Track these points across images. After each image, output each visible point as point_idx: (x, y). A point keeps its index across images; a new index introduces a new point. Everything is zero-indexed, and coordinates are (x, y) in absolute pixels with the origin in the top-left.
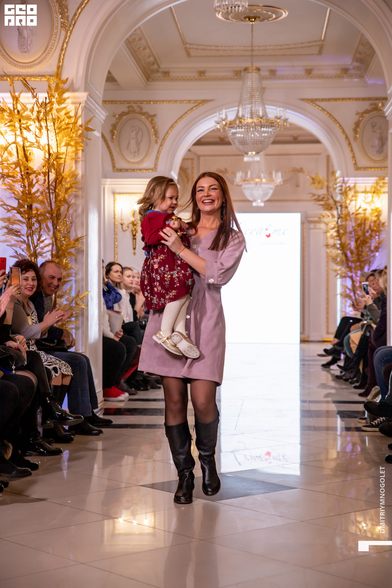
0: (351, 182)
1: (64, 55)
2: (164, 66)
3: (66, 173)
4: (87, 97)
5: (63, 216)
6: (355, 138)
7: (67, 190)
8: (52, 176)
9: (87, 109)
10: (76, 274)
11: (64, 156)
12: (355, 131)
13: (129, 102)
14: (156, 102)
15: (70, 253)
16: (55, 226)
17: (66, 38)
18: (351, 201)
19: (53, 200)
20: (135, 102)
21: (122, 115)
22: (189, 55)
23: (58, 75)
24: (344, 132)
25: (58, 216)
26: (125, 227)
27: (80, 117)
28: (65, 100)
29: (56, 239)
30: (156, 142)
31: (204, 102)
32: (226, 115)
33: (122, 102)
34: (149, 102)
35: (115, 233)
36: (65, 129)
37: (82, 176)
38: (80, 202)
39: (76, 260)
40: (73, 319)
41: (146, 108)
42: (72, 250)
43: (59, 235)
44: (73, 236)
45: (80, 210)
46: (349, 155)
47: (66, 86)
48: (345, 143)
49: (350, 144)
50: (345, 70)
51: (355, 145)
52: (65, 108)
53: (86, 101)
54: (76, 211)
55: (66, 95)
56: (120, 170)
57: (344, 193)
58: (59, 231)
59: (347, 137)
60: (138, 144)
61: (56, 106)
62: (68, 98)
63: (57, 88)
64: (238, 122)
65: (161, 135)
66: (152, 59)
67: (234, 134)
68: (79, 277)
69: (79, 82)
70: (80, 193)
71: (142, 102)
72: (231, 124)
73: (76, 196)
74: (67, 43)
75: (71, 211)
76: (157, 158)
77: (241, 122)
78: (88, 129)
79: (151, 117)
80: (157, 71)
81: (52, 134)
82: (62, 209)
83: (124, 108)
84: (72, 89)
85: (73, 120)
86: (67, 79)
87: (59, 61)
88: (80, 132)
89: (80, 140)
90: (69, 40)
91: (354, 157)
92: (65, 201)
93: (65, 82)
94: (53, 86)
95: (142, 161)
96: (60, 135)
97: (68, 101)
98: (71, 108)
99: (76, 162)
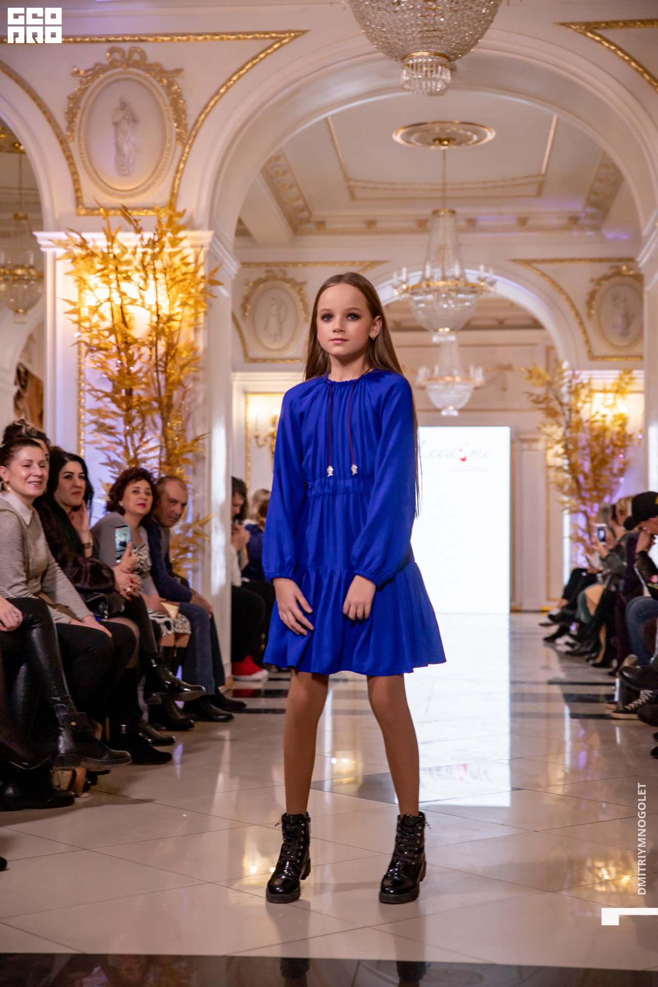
0: (584, 376)
1: (180, 179)
2: (318, 214)
3: (181, 345)
4: (213, 240)
5: (176, 408)
6: (589, 315)
7: (182, 368)
8: (162, 347)
9: (211, 254)
10: (194, 491)
11: (179, 317)
12: (589, 305)
13: (267, 265)
14: (306, 264)
15: (186, 461)
16: (165, 420)
17: (182, 155)
18: (584, 403)
19: (163, 383)
20: (277, 264)
21: (257, 283)
22: (353, 197)
23: (171, 205)
24: (573, 306)
25: (170, 406)
26: (261, 441)
27: (202, 264)
28: (181, 240)
29: (166, 439)
31: (374, 264)
32: (407, 277)
33: (258, 265)
34: (295, 264)
35: (247, 450)
36: (181, 281)
37: (205, 351)
38: (200, 387)
39: (194, 471)
40: (190, 555)
41: (292, 273)
42: (189, 456)
43: (171, 434)
44: (190, 436)
45: (200, 400)
46: (581, 338)
47: (181, 221)
48: (575, 323)
49: (581, 323)
50: (574, 220)
51: (589, 325)
52: (180, 252)
53: (210, 245)
54: (195, 400)
55: (181, 234)
56: (255, 360)
57: (575, 392)
58: (171, 429)
59: (578, 314)
60: (280, 323)
61: (168, 249)
62: (185, 238)
63: (170, 222)
64: (424, 285)
66: (300, 203)
67: (418, 302)
68: (199, 495)
69: (201, 217)
70: (200, 375)
71: (286, 264)
72: (414, 291)
73: (195, 379)
74: (185, 162)
75: (188, 400)
77: (428, 286)
78: (213, 282)
80: (308, 221)
81: (162, 289)
82: (176, 395)
83: (260, 273)
84: (191, 226)
85: (191, 268)
86: (184, 211)
87: (173, 188)
88: (202, 286)
89: (201, 298)
90: (187, 158)
91: (587, 342)
92: (180, 383)
93: (181, 215)
94: (165, 220)
95: (285, 348)
96: (173, 290)
97: (184, 243)
98: (189, 252)
99: (196, 330)
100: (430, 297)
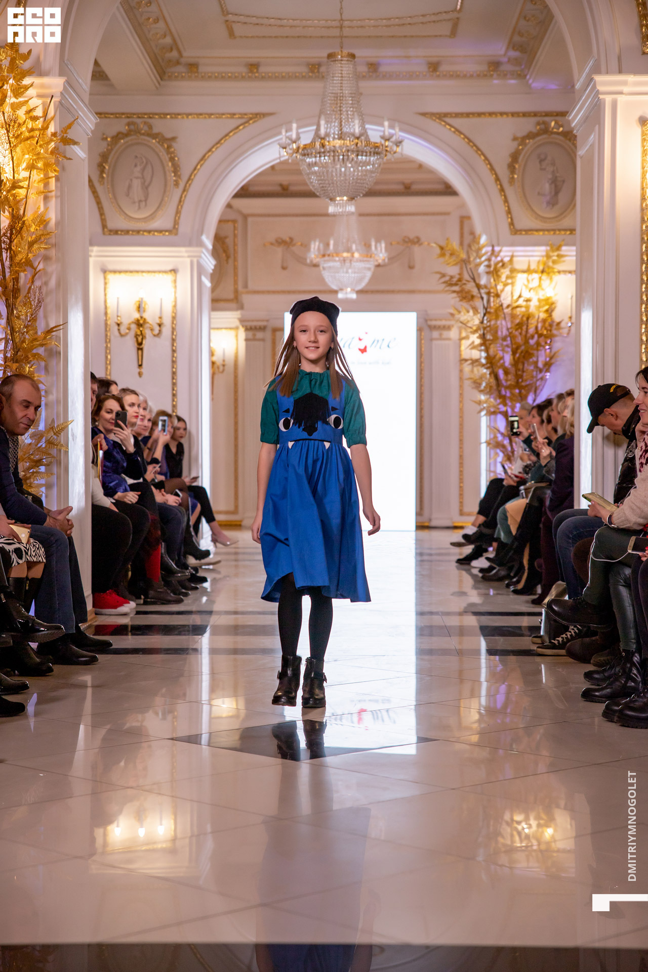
0: (505, 253)
2: (189, 54)
3: (29, 216)
5: (23, 293)
6: (512, 181)
7: (31, 244)
9: (64, 106)
10: (48, 392)
11: (24, 184)
12: (511, 168)
13: (129, 115)
14: (175, 116)
15: (37, 356)
16: (10, 308)
18: (505, 285)
20: (140, 116)
21: (117, 137)
22: (231, 34)
23: (15, 46)
24: (492, 169)
25: (16, 291)
26: (123, 329)
27: (52, 119)
28: (26, 88)
29: (12, 331)
30: (177, 184)
31: (258, 116)
32: (298, 134)
33: (117, 115)
34: (163, 116)
35: (107, 340)
36: (27, 139)
37: (58, 223)
38: (53, 268)
39: (47, 368)
40: (43, 469)
41: (159, 126)
42: (41, 350)
43: (18, 324)
44: (41, 326)
45: (52, 282)
46: (501, 208)
47: (27, 65)
48: (494, 189)
49: (502, 190)
50: (495, 66)
51: (510, 191)
52: (26, 102)
53: (62, 94)
54: (46, 283)
55: (27, 81)
56: (116, 232)
57: (494, 272)
58: (18, 316)
59: (497, 179)
60: (146, 188)
61: (10, 100)
62: (32, 85)
63: (13, 65)
64: (317, 145)
65: (185, 172)
66: (168, 40)
67: (310, 165)
68: (53, 397)
69: (50, 60)
70: (53, 253)
71: (151, 115)
72: (306, 151)
73: (46, 258)
75: (38, 283)
76: (178, 212)
77: (322, 145)
78: (66, 141)
79: (168, 142)
80: (178, 63)
82: (24, 277)
83: (120, 126)
84: (37, 70)
85: (40, 123)
86: (29, 52)
88: (52, 145)
89: (53, 160)
91: (509, 212)
92: (28, 263)
93: (25, 57)
94: (6, 63)
95: (152, 217)
97: (30, 92)
98: (36, 104)
99: (46, 198)
100: (325, 159)
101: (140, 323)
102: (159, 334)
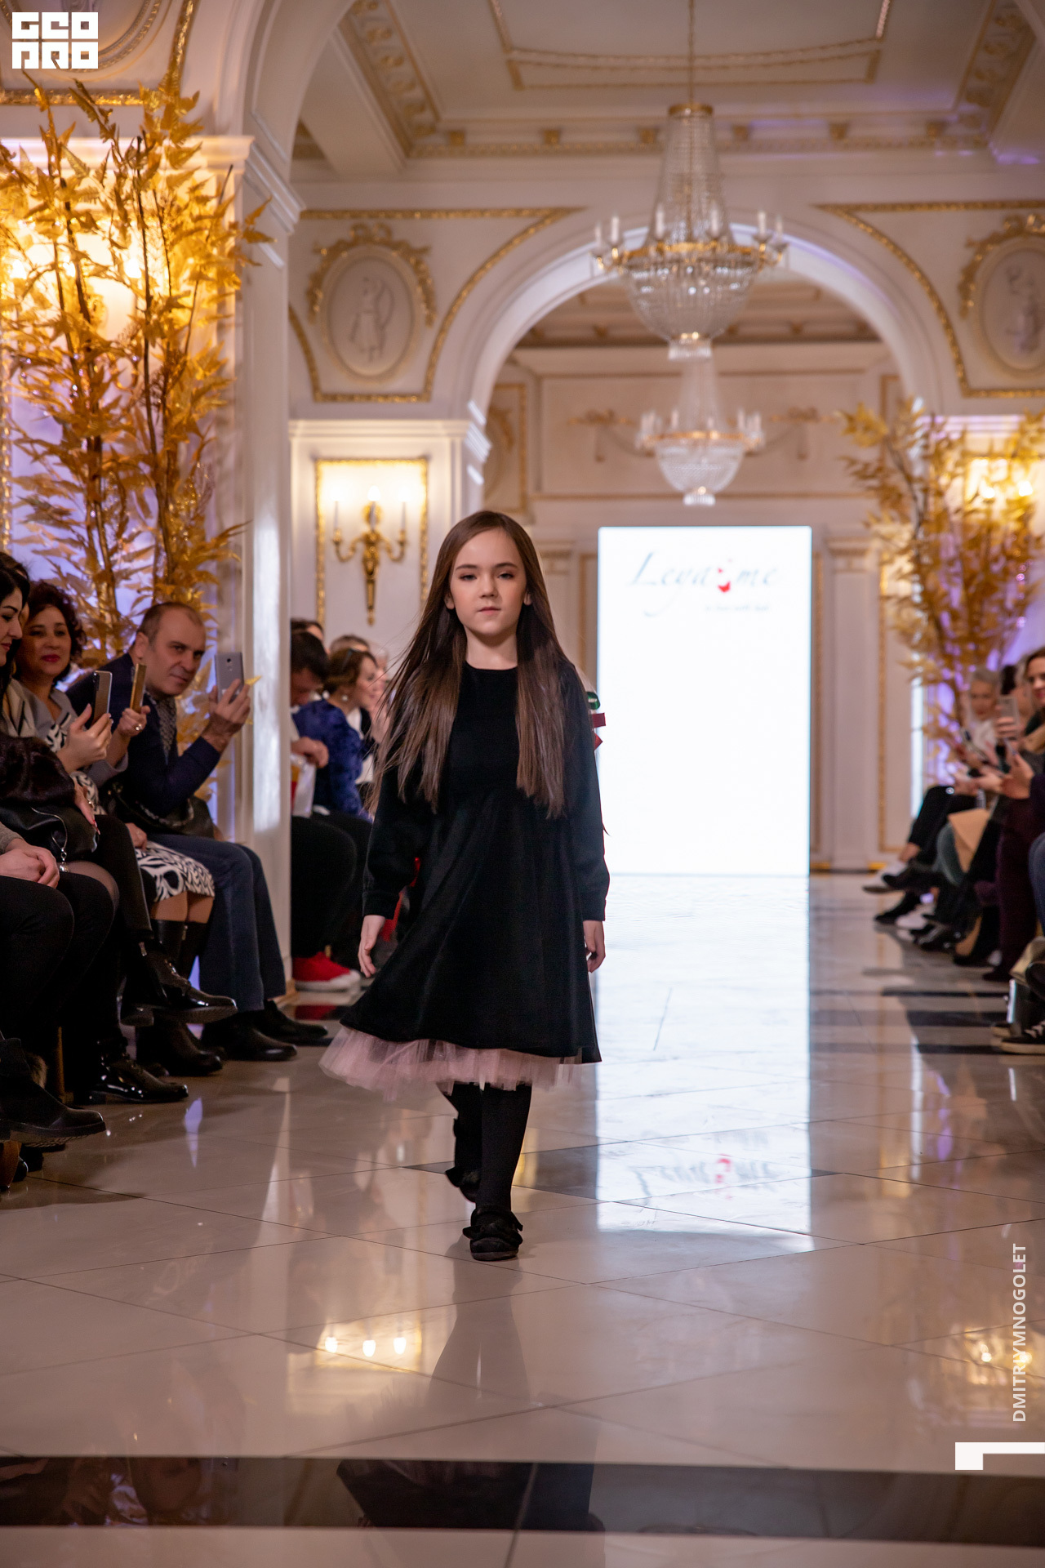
0: (953, 426)
2: (451, 114)
3: (193, 356)
5: (184, 475)
6: (964, 311)
8: (156, 359)
9: (247, 182)
12: (964, 290)
13: (356, 214)
14: (428, 212)
15: (204, 576)
16: (164, 499)
18: (953, 477)
19: (158, 428)
20: (373, 213)
21: (337, 248)
22: (517, 80)
23: (171, 85)
24: (932, 293)
25: (172, 473)
26: (344, 551)
27: (232, 200)
28: (190, 153)
29: (167, 535)
30: (429, 320)
31: (558, 212)
32: (621, 234)
33: (337, 214)
34: (409, 213)
35: (319, 567)
36: (191, 232)
39: (220, 596)
41: (402, 229)
42: (211, 567)
43: (174, 523)
44: (211, 527)
46: (947, 355)
48: (935, 325)
49: (949, 326)
50: (937, 127)
51: (961, 328)
52: (188, 175)
53: (247, 164)
54: (220, 462)
55: (190, 143)
56: (334, 398)
57: (934, 456)
58: (176, 513)
59: (941, 308)
60: (381, 327)
62: (198, 149)
63: (170, 117)
64: (652, 251)
65: (443, 301)
66: (417, 92)
67: (640, 284)
69: (229, 111)
71: (390, 213)
72: (633, 261)
75: (207, 460)
76: (431, 366)
77: (660, 252)
78: (254, 236)
79: (416, 255)
80: (432, 129)
81: (156, 246)
82: (183, 451)
83: (342, 230)
84: (209, 126)
85: (210, 207)
86: (196, 97)
87: (174, 52)
88: (231, 242)
89: (231, 266)
91: (959, 361)
93: (189, 104)
94: (158, 113)
95: (391, 372)
96: (177, 249)
97: (196, 160)
98: (206, 177)
99: (221, 328)
100: (663, 274)
101: (370, 541)
102: (400, 559)
